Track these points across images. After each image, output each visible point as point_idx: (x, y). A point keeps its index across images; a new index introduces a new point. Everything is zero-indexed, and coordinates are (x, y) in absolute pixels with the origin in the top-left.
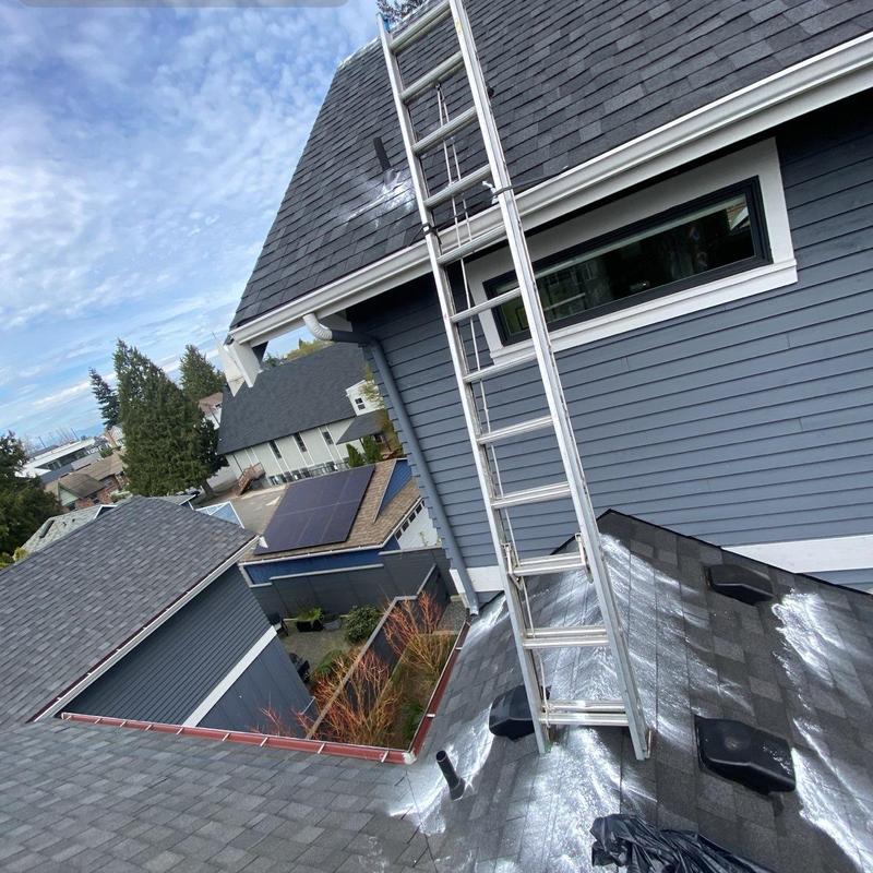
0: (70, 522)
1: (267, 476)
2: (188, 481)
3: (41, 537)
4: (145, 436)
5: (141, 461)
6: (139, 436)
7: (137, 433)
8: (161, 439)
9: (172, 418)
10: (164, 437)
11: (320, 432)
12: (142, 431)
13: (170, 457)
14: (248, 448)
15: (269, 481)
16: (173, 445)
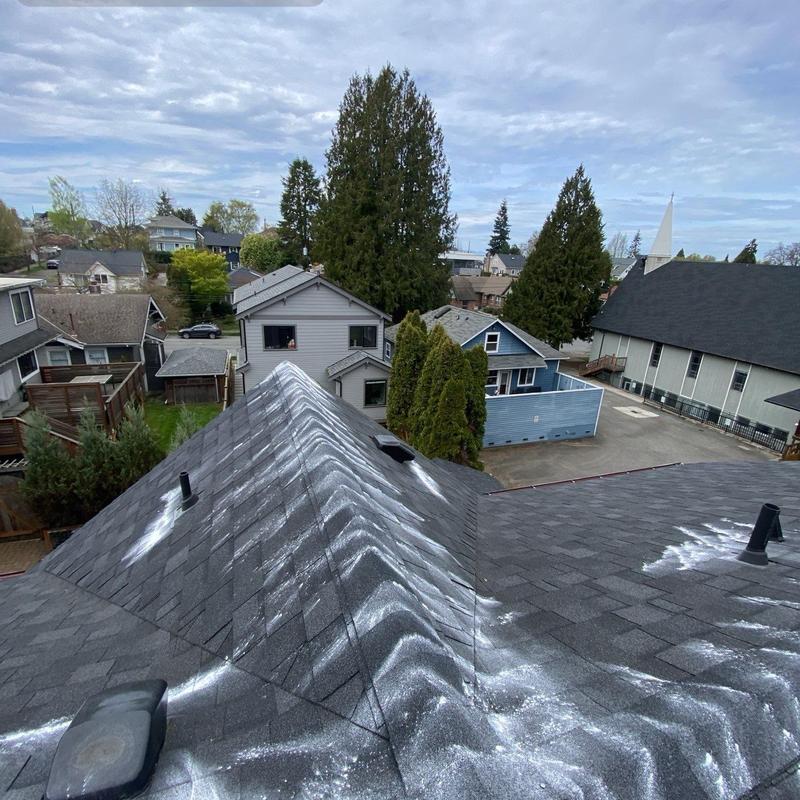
0: (463, 318)
1: (623, 375)
2: (550, 335)
3: (436, 317)
4: (545, 272)
5: (526, 293)
6: (539, 270)
7: (539, 267)
8: (556, 283)
9: (578, 267)
10: (559, 282)
11: (735, 368)
12: (546, 268)
13: (551, 304)
14: (626, 336)
15: (621, 381)
16: (561, 294)
